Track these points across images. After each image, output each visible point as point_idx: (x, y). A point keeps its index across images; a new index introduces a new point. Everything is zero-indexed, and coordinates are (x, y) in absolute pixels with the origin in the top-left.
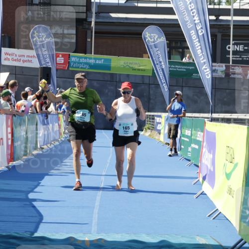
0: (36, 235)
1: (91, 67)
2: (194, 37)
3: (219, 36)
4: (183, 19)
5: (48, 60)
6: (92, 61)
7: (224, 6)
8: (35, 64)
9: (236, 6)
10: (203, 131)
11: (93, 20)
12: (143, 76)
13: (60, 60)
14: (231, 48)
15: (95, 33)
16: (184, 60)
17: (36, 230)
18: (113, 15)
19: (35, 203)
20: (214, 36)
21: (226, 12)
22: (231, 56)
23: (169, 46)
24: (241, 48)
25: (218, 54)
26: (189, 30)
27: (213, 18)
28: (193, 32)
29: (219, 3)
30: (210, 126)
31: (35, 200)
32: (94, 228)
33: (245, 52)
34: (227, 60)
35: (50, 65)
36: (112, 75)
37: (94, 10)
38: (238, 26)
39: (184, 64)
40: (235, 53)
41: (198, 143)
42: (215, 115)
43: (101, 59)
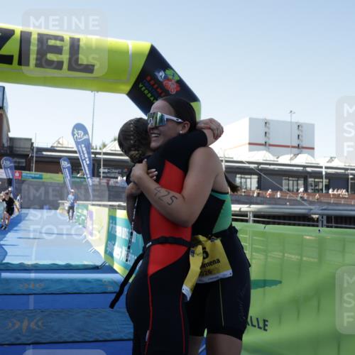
0: (4, 262)
1: (33, 178)
2: (85, 164)
3: (96, 164)
4: (81, 156)
5: (10, 174)
6: (33, 176)
7: (98, 151)
8: (4, 176)
9: (104, 150)
10: (87, 209)
11: (35, 155)
12: (59, 184)
13: (17, 174)
14: (102, 170)
15: (36, 161)
16: (78, 175)
17: (4, 259)
18: (45, 153)
19: (4, 247)
20: (94, 165)
21: (99, 153)
22: (102, 174)
23: (72, 169)
24: (106, 171)
25: (95, 173)
26: (82, 160)
27: (93, 156)
28: (84, 161)
29: (96, 149)
30: (91, 208)
31: (4, 245)
32: (33, 257)
33: (109, 172)
34: (99, 176)
35: (11, 177)
36: (43, 182)
37: (35, 150)
38: (105, 160)
39: (79, 178)
40: (103, 173)
41: (85, 216)
42: (94, 203)
43: (38, 174)
